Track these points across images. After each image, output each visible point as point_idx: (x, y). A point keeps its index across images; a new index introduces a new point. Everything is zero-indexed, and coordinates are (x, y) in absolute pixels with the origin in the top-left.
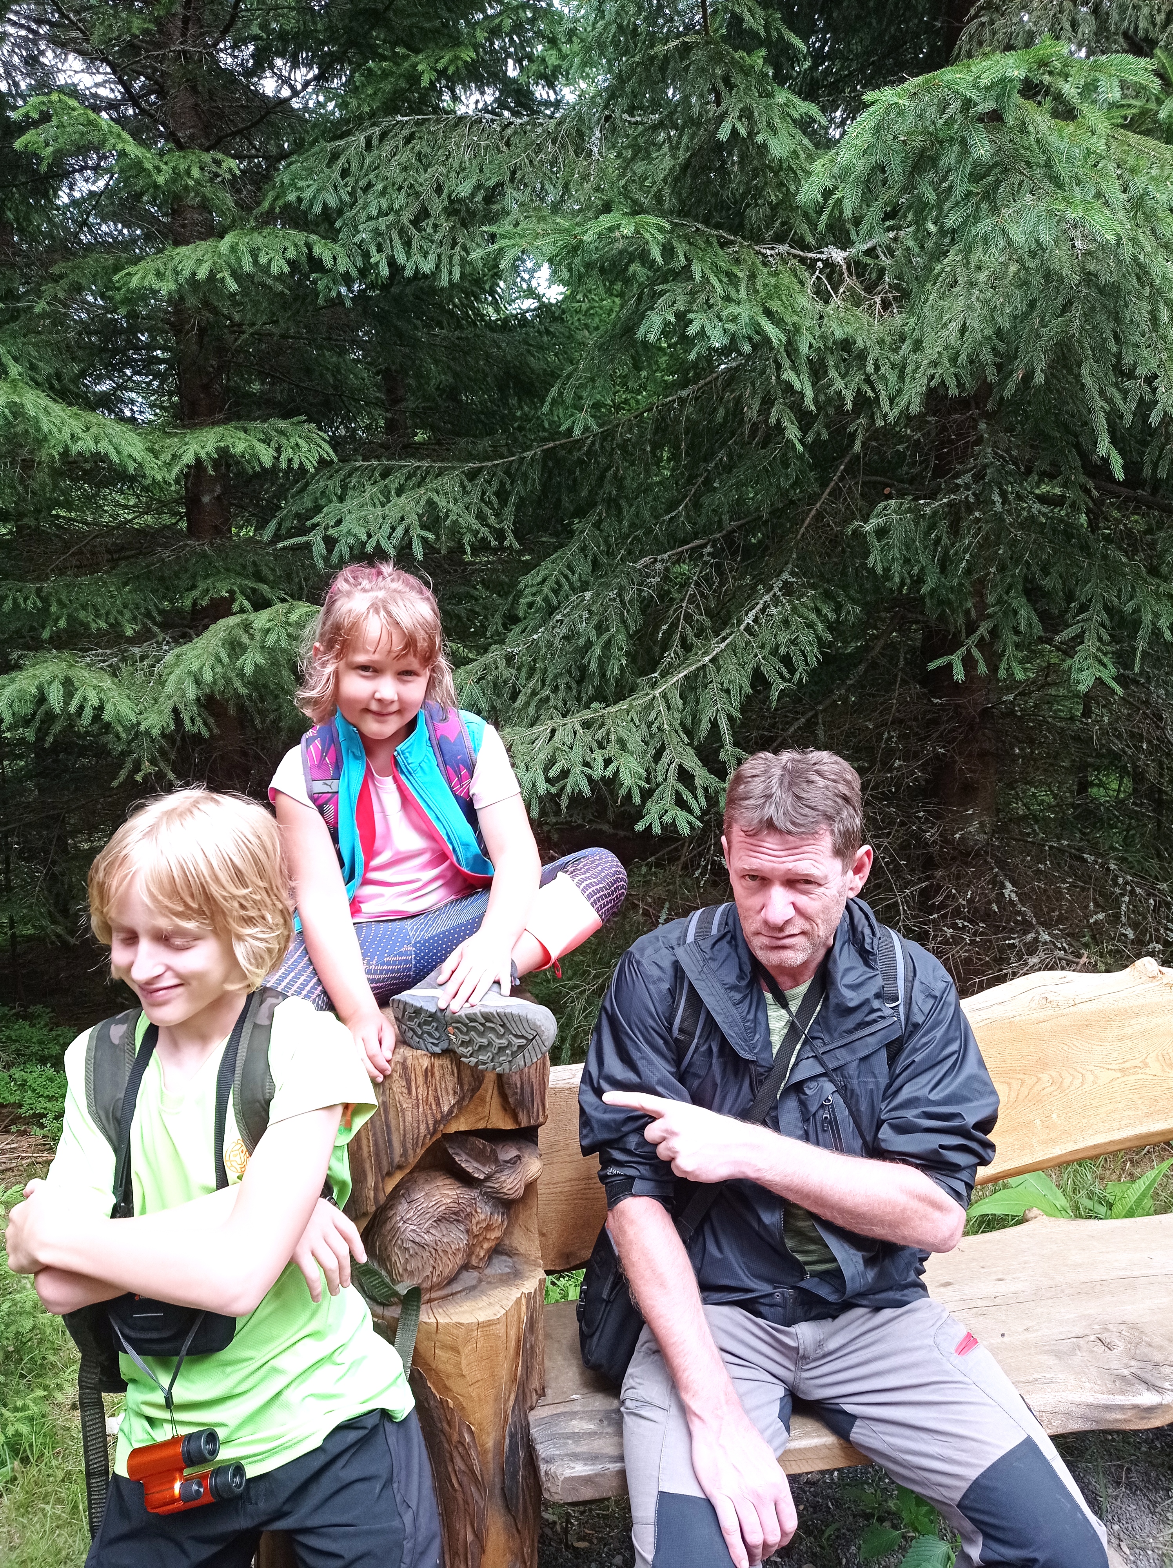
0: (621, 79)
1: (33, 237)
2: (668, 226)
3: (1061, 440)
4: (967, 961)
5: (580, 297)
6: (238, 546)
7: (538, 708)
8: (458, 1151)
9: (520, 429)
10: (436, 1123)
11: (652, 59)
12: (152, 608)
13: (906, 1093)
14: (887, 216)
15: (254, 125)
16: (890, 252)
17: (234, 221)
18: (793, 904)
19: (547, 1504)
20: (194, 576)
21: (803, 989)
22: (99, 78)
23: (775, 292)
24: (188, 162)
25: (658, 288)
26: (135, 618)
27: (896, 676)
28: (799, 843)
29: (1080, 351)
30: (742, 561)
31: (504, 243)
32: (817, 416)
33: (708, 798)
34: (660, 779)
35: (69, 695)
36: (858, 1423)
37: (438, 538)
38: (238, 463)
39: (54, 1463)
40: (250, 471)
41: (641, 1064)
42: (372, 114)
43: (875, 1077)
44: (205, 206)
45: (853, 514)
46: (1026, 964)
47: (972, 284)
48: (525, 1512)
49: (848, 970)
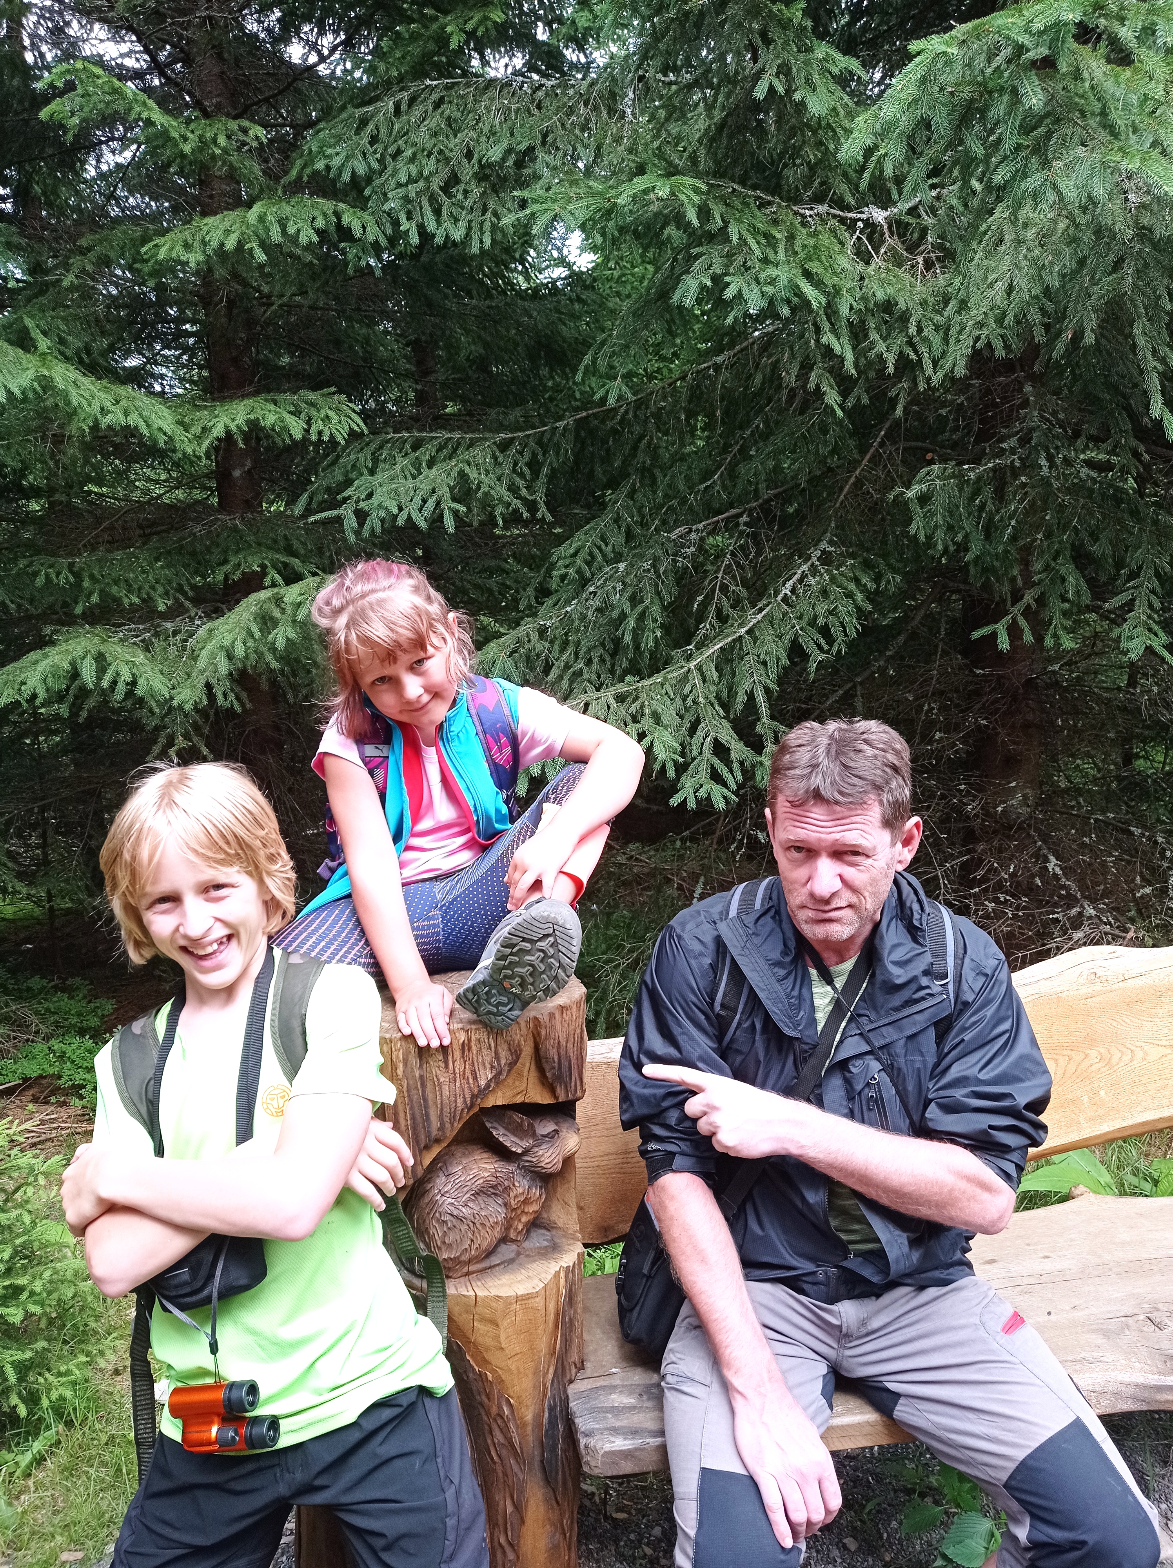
0: (657, 37)
1: (61, 211)
2: (704, 187)
3: (1111, 402)
4: (1010, 936)
5: (612, 264)
6: (269, 520)
7: (571, 682)
8: (496, 1125)
9: (551, 399)
10: (474, 1097)
11: (687, 14)
12: (184, 582)
13: (955, 1072)
14: (930, 176)
15: (281, 92)
16: (933, 211)
17: (262, 191)
18: (840, 876)
19: (586, 1476)
20: (225, 551)
21: (849, 965)
22: (124, 48)
23: (814, 253)
24: (215, 130)
25: (694, 251)
26: (167, 593)
27: (937, 646)
28: (847, 813)
29: (1132, 309)
30: (779, 531)
31: (536, 207)
32: (857, 380)
33: (744, 771)
34: (695, 753)
35: (101, 670)
36: (902, 1401)
37: (469, 510)
38: (268, 436)
39: (98, 1426)
40: (281, 444)
41: (681, 1039)
42: (401, 79)
43: (922, 1055)
44: (233, 176)
45: (893, 480)
46: (1070, 939)
47: (1019, 242)
48: (565, 1483)
49: (895, 946)
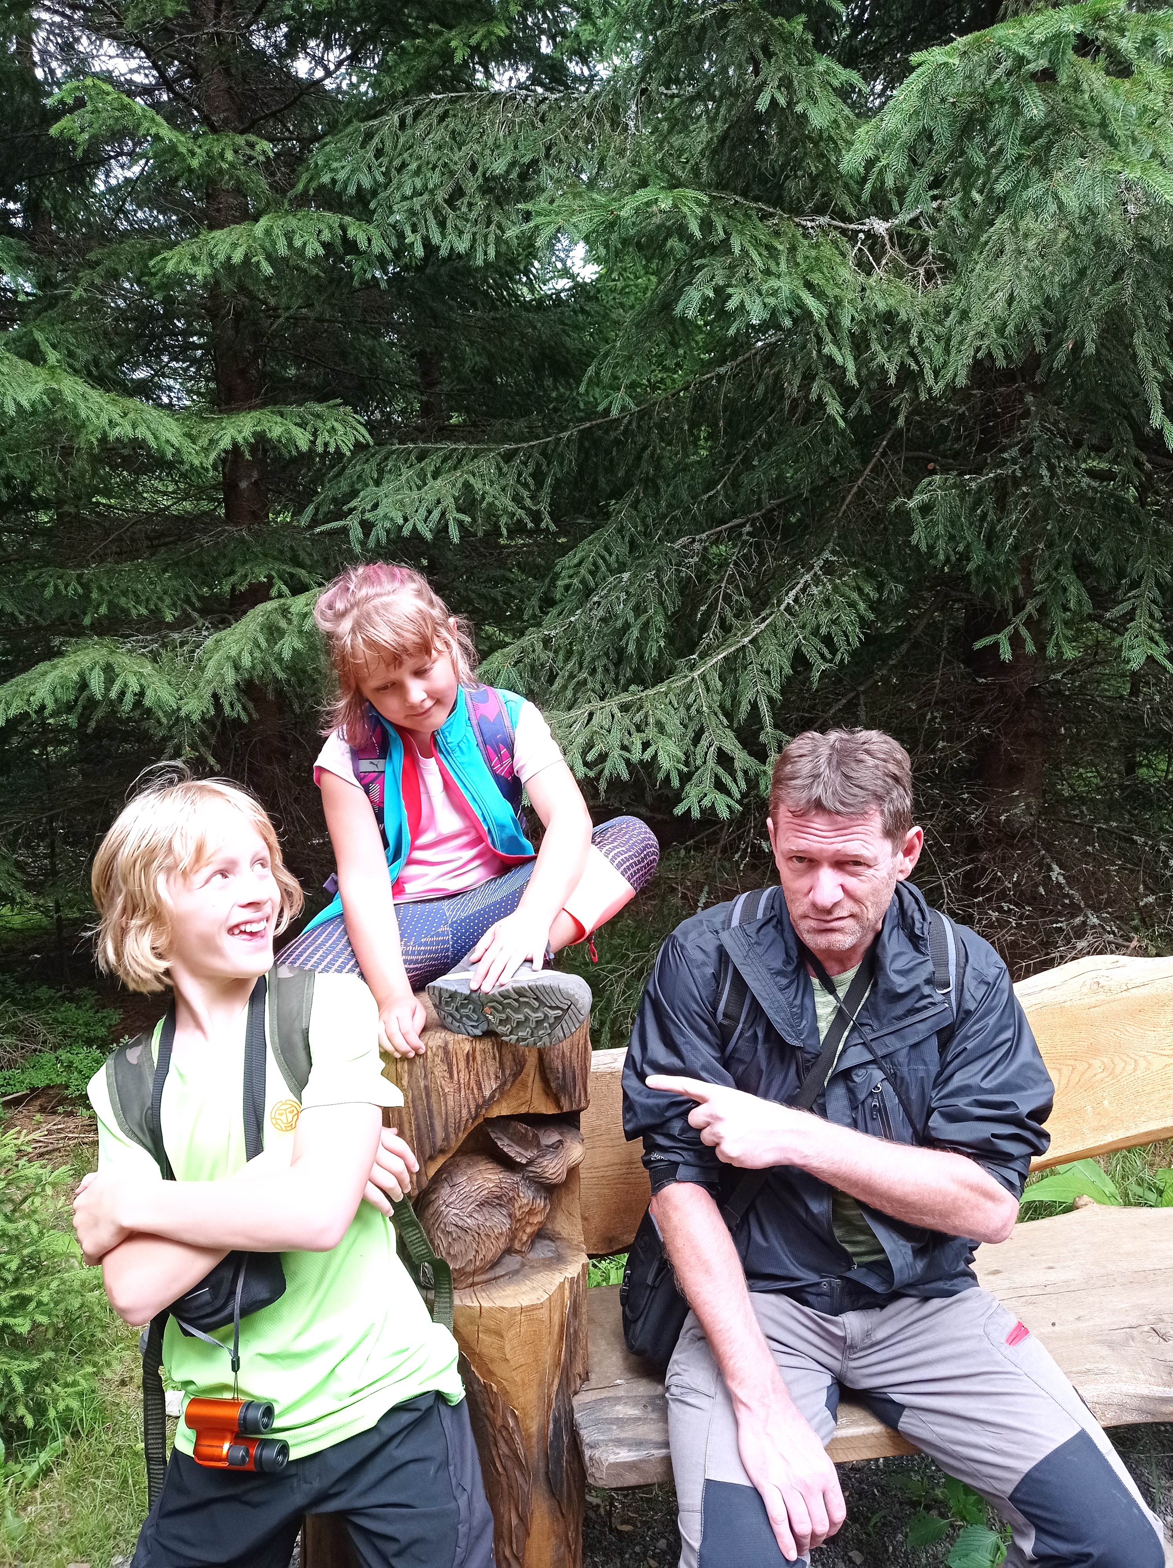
0: (659, 50)
1: (71, 225)
2: (706, 199)
3: (1112, 411)
4: (1013, 945)
5: (615, 275)
6: (275, 531)
7: (576, 691)
8: (500, 1135)
9: (555, 410)
10: (478, 1107)
11: (689, 28)
12: (191, 594)
13: (957, 1081)
14: (931, 187)
15: (287, 107)
16: (934, 222)
17: (268, 204)
18: (842, 886)
19: (590, 1487)
20: (232, 562)
21: (851, 974)
22: (134, 63)
23: (816, 264)
24: (222, 145)
25: (697, 263)
26: (174, 604)
27: (939, 655)
28: (848, 823)
29: (1132, 320)
30: (782, 540)
31: (540, 220)
32: (859, 390)
33: (748, 781)
34: (699, 762)
35: (110, 681)
36: (906, 1412)
37: (474, 520)
38: (274, 448)
39: (104, 1437)
40: (287, 456)
41: (684, 1049)
42: (406, 93)
43: (926, 1064)
44: (240, 190)
45: (896, 490)
46: (1074, 948)
47: (1020, 252)
48: (569, 1495)
49: (897, 955)
